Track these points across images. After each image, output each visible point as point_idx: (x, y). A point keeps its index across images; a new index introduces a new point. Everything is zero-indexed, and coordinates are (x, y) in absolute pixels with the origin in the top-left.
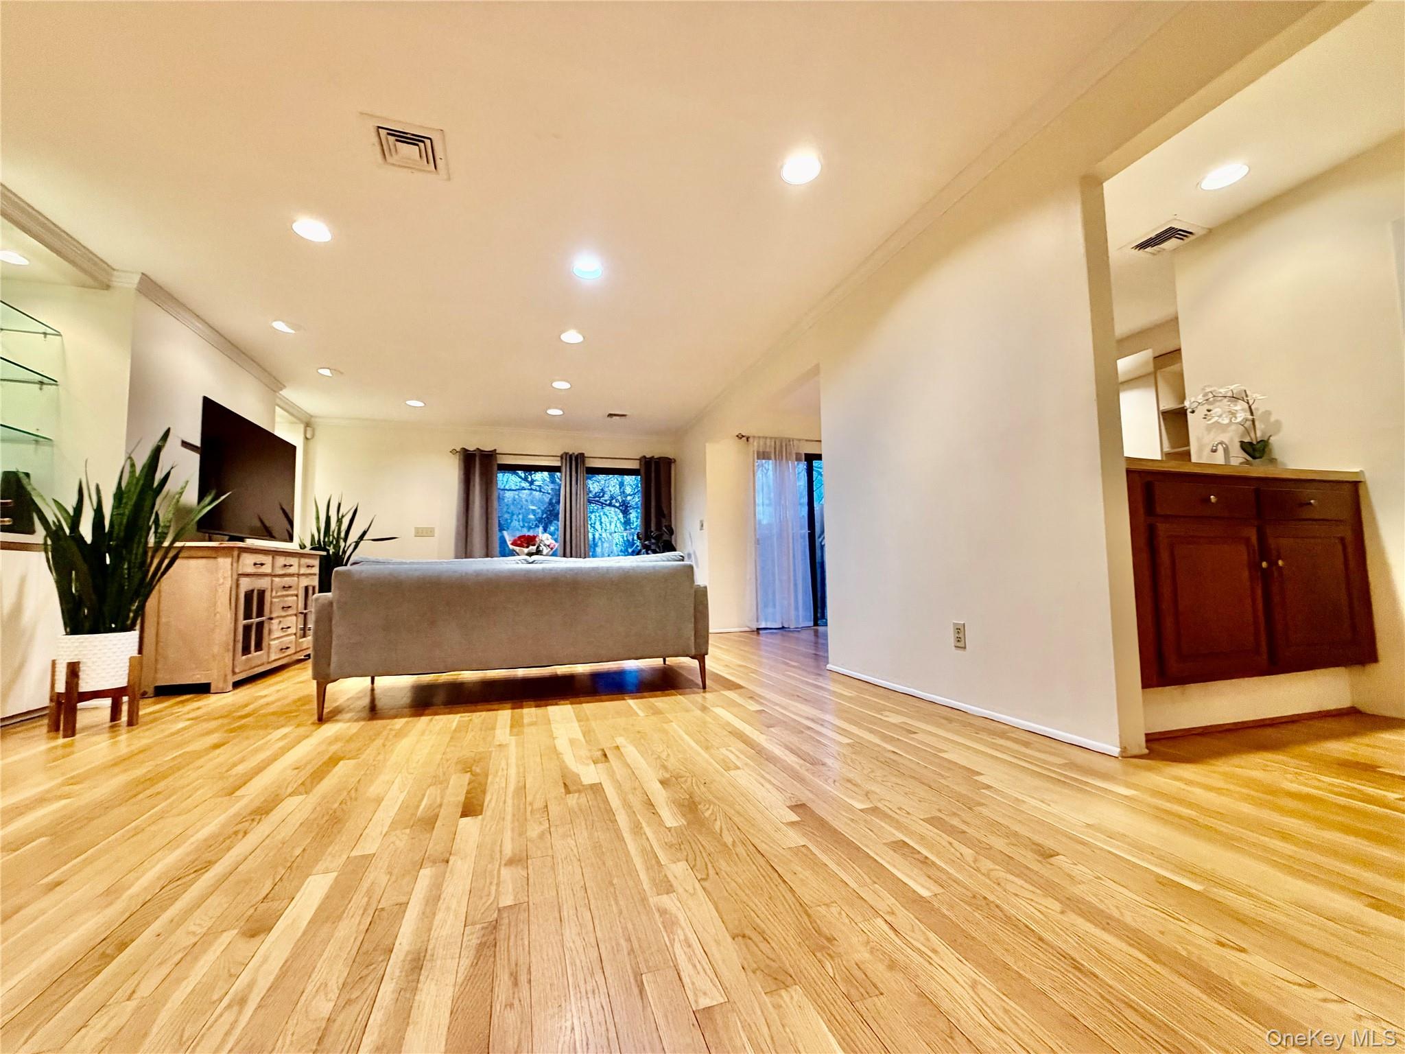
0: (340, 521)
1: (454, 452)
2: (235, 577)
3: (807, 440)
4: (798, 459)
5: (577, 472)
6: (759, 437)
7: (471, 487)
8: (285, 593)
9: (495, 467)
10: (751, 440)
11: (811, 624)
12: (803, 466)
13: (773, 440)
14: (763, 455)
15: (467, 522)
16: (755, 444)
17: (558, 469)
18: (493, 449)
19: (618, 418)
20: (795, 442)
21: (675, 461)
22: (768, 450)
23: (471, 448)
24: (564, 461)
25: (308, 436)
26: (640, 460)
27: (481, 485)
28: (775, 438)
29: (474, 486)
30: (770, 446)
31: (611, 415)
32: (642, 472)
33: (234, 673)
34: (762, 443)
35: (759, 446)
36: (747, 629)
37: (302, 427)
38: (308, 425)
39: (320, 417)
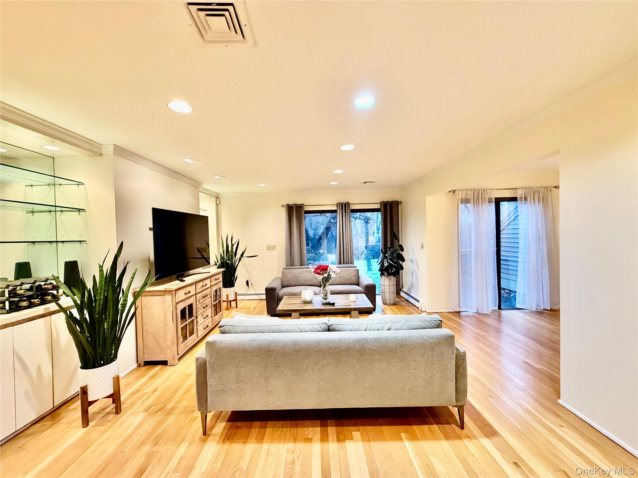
0: (232, 245)
1: (283, 206)
2: (174, 305)
3: (497, 189)
4: (490, 201)
5: (345, 212)
6: (463, 190)
7: (292, 224)
8: (204, 299)
9: (304, 212)
10: (457, 192)
11: (497, 308)
12: (493, 205)
13: (473, 191)
14: (466, 201)
15: (291, 243)
16: (460, 195)
17: (335, 211)
18: (302, 203)
19: (369, 183)
20: (488, 191)
21: (401, 202)
22: (469, 197)
23: (291, 203)
24: (339, 208)
25: (218, 203)
26: (381, 203)
27: (297, 223)
28: (474, 190)
29: (293, 223)
30: (470, 195)
31: (365, 183)
32: (382, 210)
33: (178, 354)
34: (464, 193)
35: (462, 196)
36: (452, 311)
37: (214, 199)
38: (217, 198)
39: (221, 193)
